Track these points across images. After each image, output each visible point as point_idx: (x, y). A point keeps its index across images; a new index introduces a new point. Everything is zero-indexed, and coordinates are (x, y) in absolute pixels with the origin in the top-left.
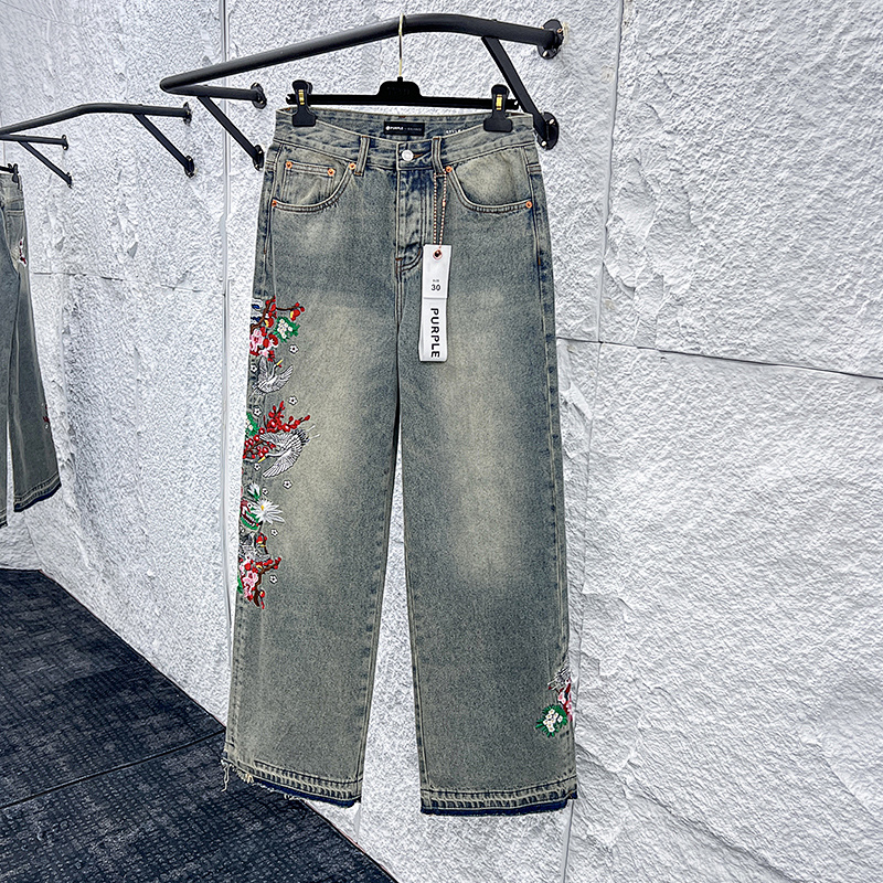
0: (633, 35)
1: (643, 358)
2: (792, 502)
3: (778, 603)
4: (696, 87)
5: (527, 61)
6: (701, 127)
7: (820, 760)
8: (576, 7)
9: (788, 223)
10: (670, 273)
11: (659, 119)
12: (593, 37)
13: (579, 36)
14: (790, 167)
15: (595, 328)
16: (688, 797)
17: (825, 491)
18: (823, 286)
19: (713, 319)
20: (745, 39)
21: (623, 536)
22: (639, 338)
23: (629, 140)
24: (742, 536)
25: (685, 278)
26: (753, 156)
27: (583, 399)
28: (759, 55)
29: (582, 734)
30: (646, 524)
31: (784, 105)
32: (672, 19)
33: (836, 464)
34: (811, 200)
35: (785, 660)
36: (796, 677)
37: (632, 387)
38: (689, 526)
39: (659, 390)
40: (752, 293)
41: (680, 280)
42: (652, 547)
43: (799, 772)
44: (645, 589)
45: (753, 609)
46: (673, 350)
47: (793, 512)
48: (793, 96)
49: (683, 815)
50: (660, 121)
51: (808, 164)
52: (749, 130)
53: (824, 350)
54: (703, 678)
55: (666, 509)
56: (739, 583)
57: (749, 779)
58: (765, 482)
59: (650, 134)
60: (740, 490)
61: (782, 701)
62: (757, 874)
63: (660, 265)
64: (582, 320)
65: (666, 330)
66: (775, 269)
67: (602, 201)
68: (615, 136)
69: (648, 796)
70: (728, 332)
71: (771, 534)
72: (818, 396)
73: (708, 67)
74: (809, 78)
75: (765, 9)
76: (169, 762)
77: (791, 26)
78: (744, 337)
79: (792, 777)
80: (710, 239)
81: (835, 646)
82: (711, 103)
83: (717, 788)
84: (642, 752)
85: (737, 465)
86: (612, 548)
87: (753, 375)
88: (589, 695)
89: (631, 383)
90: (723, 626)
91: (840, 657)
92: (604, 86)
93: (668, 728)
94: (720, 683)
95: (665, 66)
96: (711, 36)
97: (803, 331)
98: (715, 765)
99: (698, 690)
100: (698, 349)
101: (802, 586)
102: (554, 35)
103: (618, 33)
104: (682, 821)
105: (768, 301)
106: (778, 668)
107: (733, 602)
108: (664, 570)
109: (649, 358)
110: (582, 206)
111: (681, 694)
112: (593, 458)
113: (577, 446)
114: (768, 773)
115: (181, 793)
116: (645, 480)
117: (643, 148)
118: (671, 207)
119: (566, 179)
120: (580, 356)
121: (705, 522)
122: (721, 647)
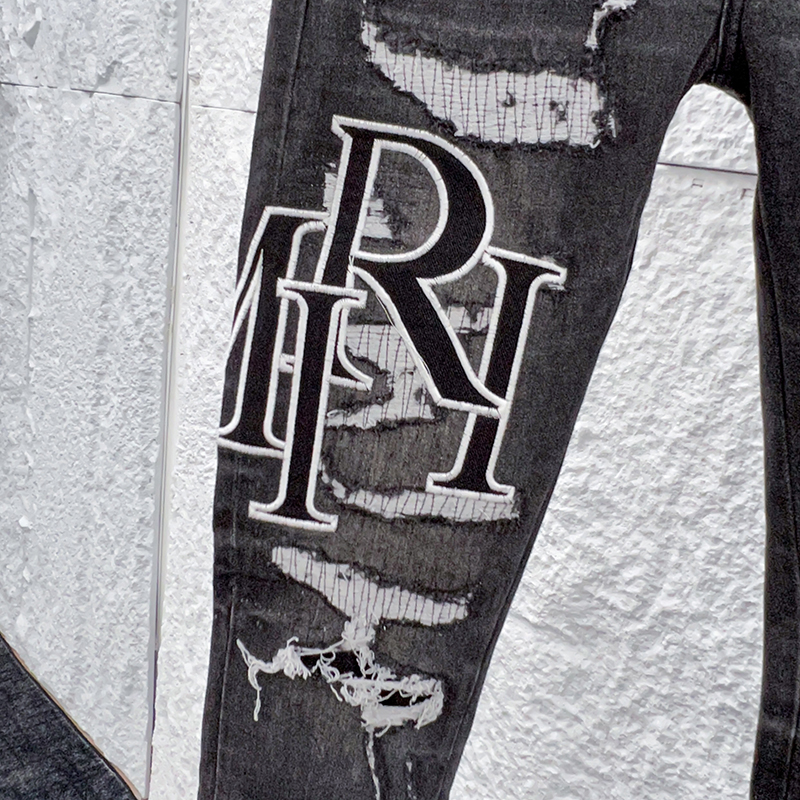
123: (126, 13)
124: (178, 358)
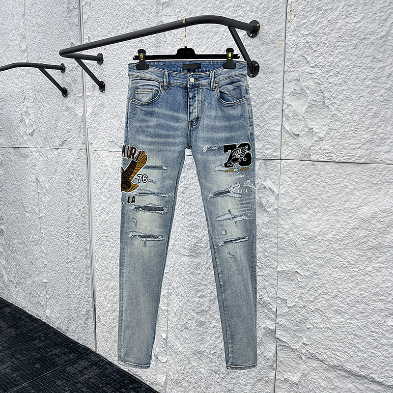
0: (293, 26)
1: (303, 165)
2: (379, 221)
3: (373, 266)
4: (325, 47)
6: (328, 64)
8: (265, 15)
9: (372, 103)
10: (317, 127)
12: (273, 28)
13: (267, 27)
14: (372, 79)
19: (338, 146)
20: (348, 26)
21: (297, 243)
22: (302, 156)
23: (293, 71)
24: (355, 238)
25: (323, 129)
26: (355, 76)
27: (273, 185)
28: (355, 33)
29: (279, 333)
30: (309, 237)
31: (368, 53)
32: (311, 19)
34: (382, 93)
35: (377, 290)
36: (383, 297)
37: (298, 178)
38: (329, 236)
39: (312, 178)
40: (356, 134)
41: (320, 130)
42: (311, 247)
43: (387, 338)
44: (308, 266)
45: (361, 270)
46: (319, 160)
47: (379, 226)
48: (372, 49)
49: (332, 364)
50: (308, 62)
51: (380, 78)
52: (351, 65)
53: (391, 156)
54: (338, 302)
55: (318, 230)
56: (354, 259)
57: (363, 344)
58: (366, 214)
59: (304, 68)
60: (353, 218)
61: (377, 308)
62: (369, 385)
63: (311, 124)
64: (272, 150)
65: (315, 152)
67: (280, 98)
68: (285, 70)
69: (314, 357)
70: (346, 151)
71: (369, 236)
72: (388, 175)
73: (332, 38)
74: (379, 42)
75: (357, 13)
76: (69, 369)
77: (369, 20)
78: (354, 152)
80: (335, 112)
82: (333, 54)
83: (347, 350)
84: (309, 338)
85: (351, 207)
86: (291, 249)
87: (358, 168)
88: (282, 315)
89: (297, 176)
90: (347, 279)
92: (279, 49)
93: (321, 326)
94: (346, 304)
95: (310, 39)
96: (331, 25)
97: (380, 149)
98: (346, 340)
99: (335, 308)
100: (331, 159)
101: (385, 257)
102: (255, 27)
103: (285, 26)
104: (331, 367)
105: (364, 136)
106: (374, 294)
107: (351, 268)
108: (318, 256)
109: (306, 165)
110: (270, 101)
111: (327, 311)
112: (280, 210)
113: (271, 205)
114: (372, 340)
115: (77, 383)
116: (306, 218)
117: (300, 74)
118: (315, 99)
119: (262, 90)
120: (271, 166)
121: (337, 233)
122: (346, 288)
123: (68, 127)
124: (94, 218)
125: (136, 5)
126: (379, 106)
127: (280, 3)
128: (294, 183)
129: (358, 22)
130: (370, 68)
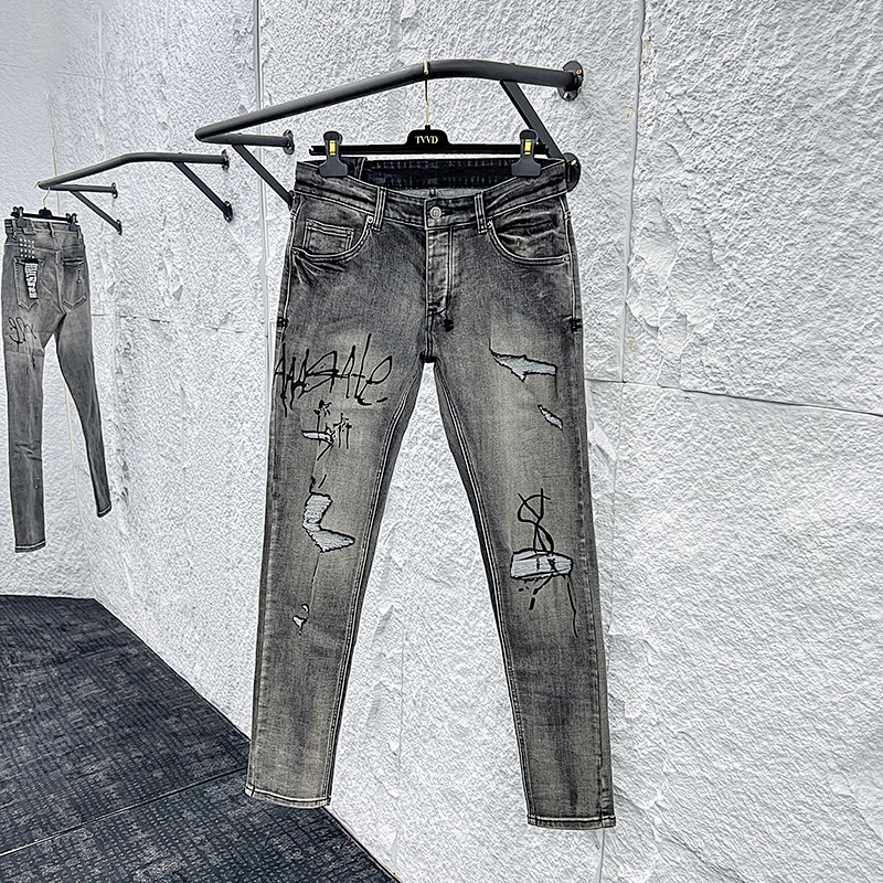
0: (652, 75)
1: (667, 398)
2: (823, 548)
3: (807, 649)
4: (716, 125)
5: (548, 103)
6: (721, 165)
7: (854, 811)
8: (595, 48)
9: (813, 261)
10: (693, 312)
11: (679, 158)
12: (612, 77)
13: (599, 76)
14: (813, 205)
15: (618, 368)
16: (717, 844)
17: (854, 535)
18: (850, 324)
19: (738, 359)
20: (765, 76)
21: (649, 577)
22: (664, 378)
23: (650, 180)
24: (769, 580)
25: (709, 317)
26: (776, 194)
27: (607, 439)
28: (779, 92)
30: (673, 565)
31: (807, 141)
32: (690, 58)
33: (865, 508)
34: (835, 238)
35: (813, 707)
36: (826, 725)
37: (656, 427)
38: (716, 569)
39: (684, 430)
40: (777, 333)
41: (703, 319)
42: (678, 589)
43: (831, 823)
44: (670, 631)
45: (780, 655)
46: (698, 389)
47: (821, 557)
48: (815, 132)
49: (713, 861)
50: (680, 161)
51: (832, 201)
52: (770, 168)
53: (853, 390)
54: (728, 724)
55: (692, 551)
56: (765, 628)
57: (779, 829)
58: (793, 525)
59: (671, 173)
60: (767, 532)
63: (683, 305)
64: (605, 360)
65: (690, 370)
66: (801, 308)
67: (623, 242)
68: (635, 176)
70: (753, 373)
71: (799, 579)
72: (846, 438)
73: (729, 104)
74: (832, 114)
75: (785, 45)
76: (211, 790)
77: (812, 62)
78: (770, 377)
79: (824, 827)
80: (733, 279)
81: (867, 696)
82: (731, 141)
83: (746, 836)
84: (669, 796)
85: (764, 507)
86: (639, 589)
87: (779, 416)
89: (654, 423)
90: (749, 672)
91: (872, 707)
92: (624, 126)
93: (693, 774)
94: (746, 730)
95: (685, 105)
96: (730, 73)
97: (831, 371)
98: (743, 813)
99: (722, 736)
100: (723, 389)
101: (832, 633)
102: (574, 76)
103: (637, 73)
104: (713, 868)
105: (793, 340)
106: (805, 716)
107: (760, 647)
108: (690, 612)
109: (673, 398)
110: (602, 247)
111: (705, 740)
112: (618, 499)
113: (601, 486)
114: (799, 823)
115: (223, 821)
116: (671, 521)
117: (664, 188)
118: (693, 247)
119: (585, 221)
120: (604, 396)
121: (732, 564)
122: (747, 693)
123: (234, 286)
125: (355, 25)
126: (828, 270)
127: (629, 20)
128: (649, 439)
129: (786, 67)
130: (811, 177)
